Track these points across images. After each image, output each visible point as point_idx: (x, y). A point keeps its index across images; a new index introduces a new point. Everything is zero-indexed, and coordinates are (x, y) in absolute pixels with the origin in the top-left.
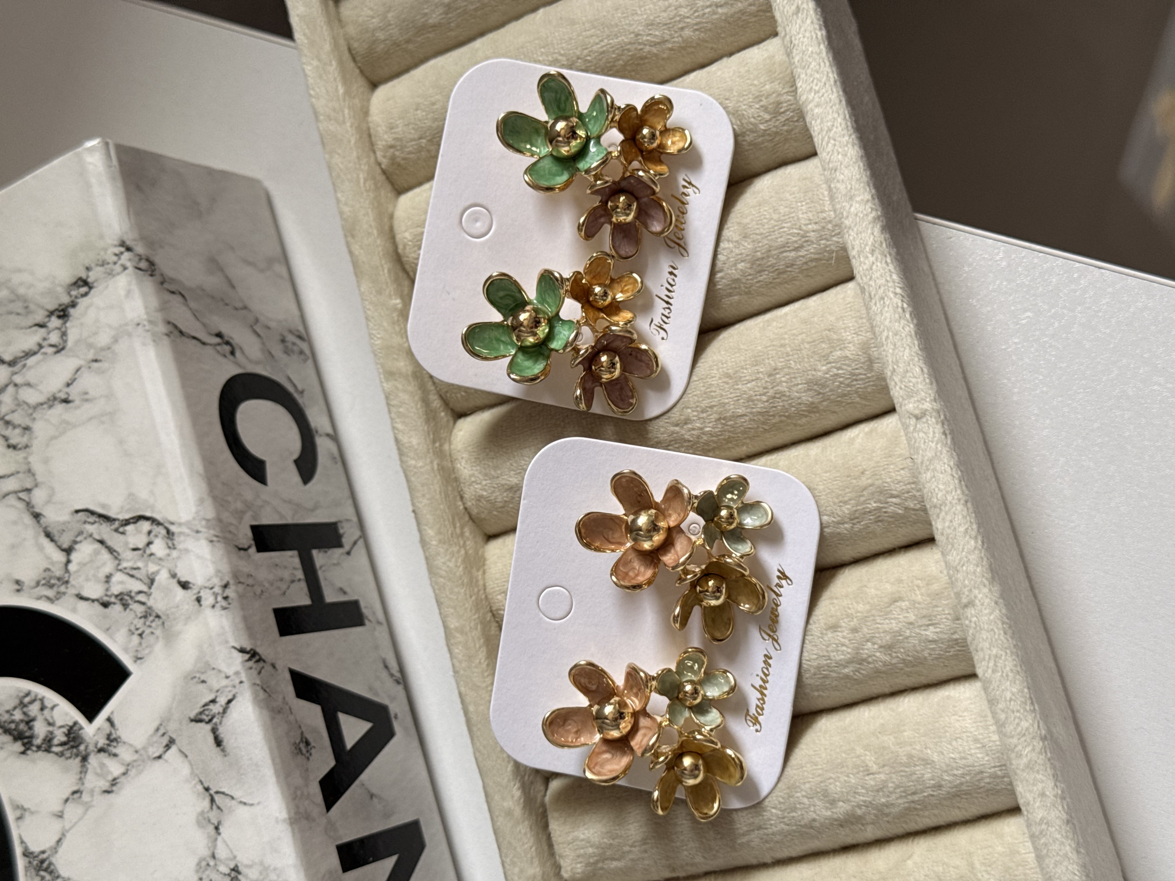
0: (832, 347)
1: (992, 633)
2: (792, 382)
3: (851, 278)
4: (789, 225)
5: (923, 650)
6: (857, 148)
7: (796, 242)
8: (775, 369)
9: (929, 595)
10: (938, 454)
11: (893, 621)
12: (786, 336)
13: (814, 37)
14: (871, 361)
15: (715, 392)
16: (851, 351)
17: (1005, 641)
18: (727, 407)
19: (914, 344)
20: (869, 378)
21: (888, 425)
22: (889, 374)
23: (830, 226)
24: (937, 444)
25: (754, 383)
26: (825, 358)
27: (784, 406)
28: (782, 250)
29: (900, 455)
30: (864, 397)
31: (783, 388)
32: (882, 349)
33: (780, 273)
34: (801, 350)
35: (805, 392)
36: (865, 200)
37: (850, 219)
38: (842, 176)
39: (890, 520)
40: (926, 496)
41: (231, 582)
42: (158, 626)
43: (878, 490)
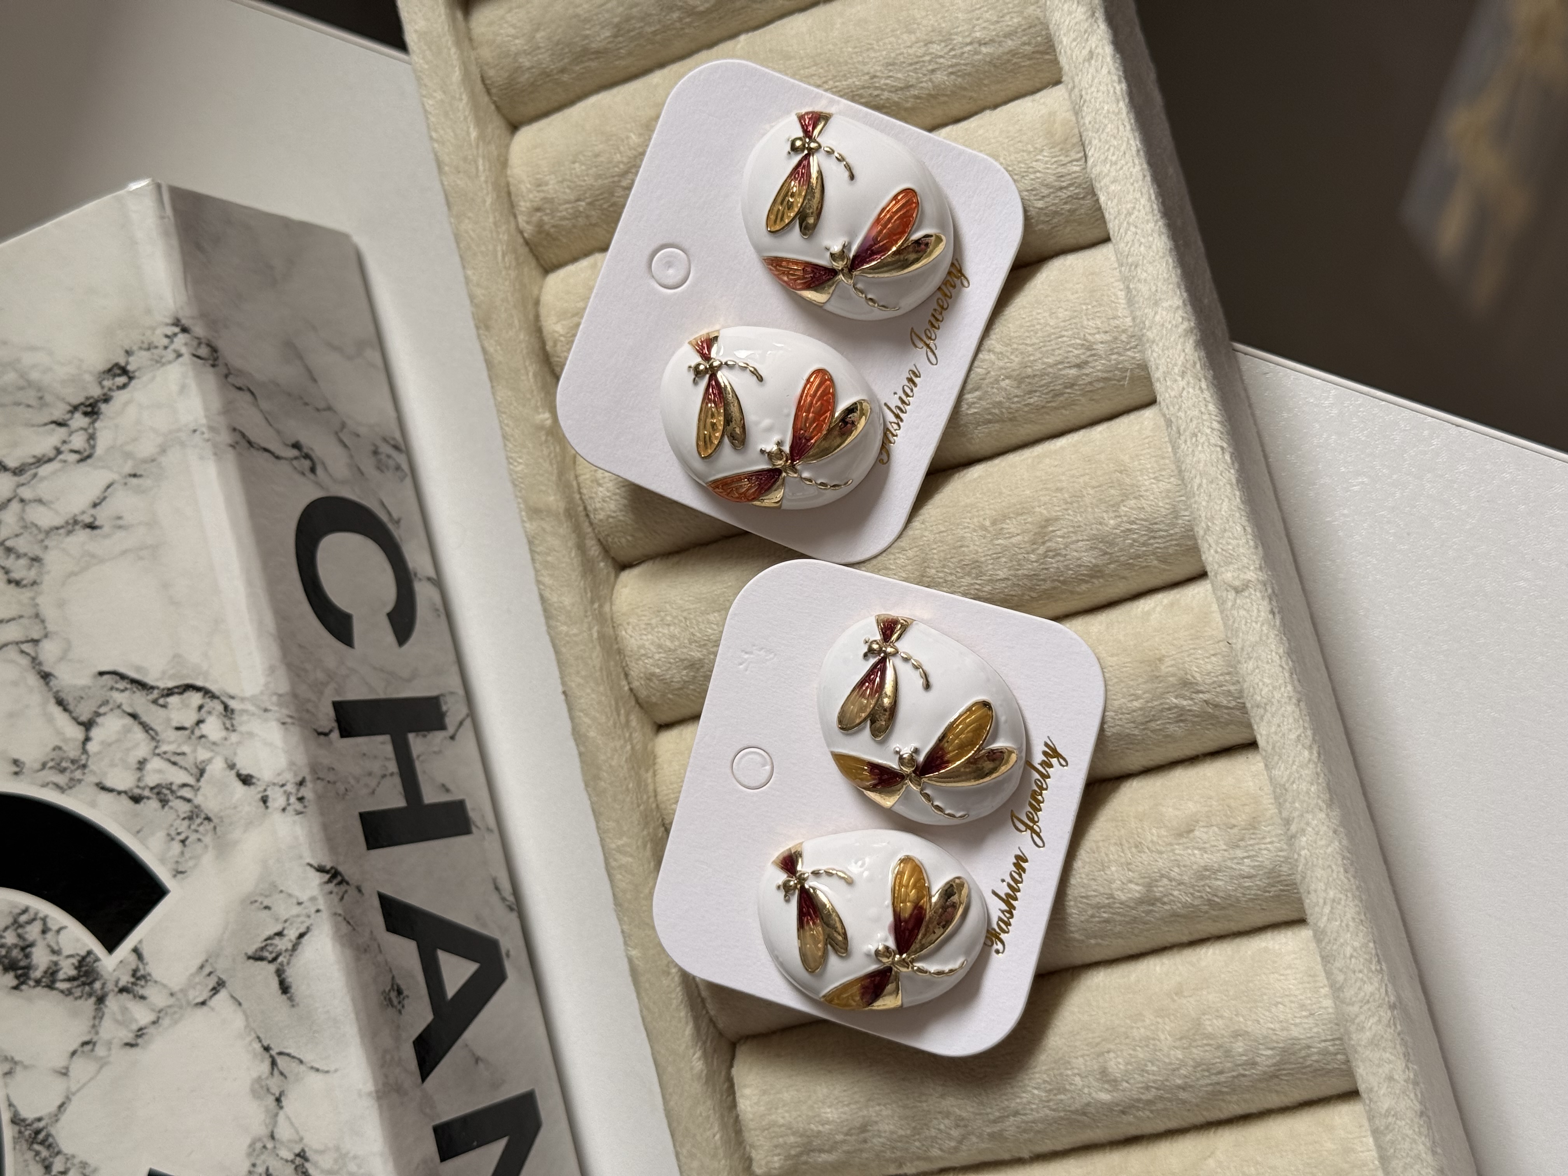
0: (1125, 494)
1: (1329, 870)
2: (1069, 537)
3: (1151, 403)
4: (1069, 333)
5: (1235, 889)
6: (1164, 238)
7: (1078, 356)
8: (1047, 520)
10: (1264, 638)
11: (1197, 851)
12: (1063, 478)
13: (1112, 91)
14: (1174, 514)
16: (1149, 501)
17: (1346, 881)
20: (1171, 535)
21: (1194, 597)
22: (1201, 533)
23: (1124, 337)
24: (1262, 625)
25: (1019, 537)
26: (1114, 509)
27: (1058, 568)
28: (1060, 366)
29: (1211, 637)
30: (1164, 560)
31: (1058, 544)
32: (1193, 499)
33: (1056, 395)
34: (1082, 497)
35: (1086, 551)
36: (1175, 306)
37: (1155, 331)
38: (1145, 274)
39: (1196, 719)
40: (1246, 691)
41: (308, 778)
42: (207, 831)
43: (1180, 681)
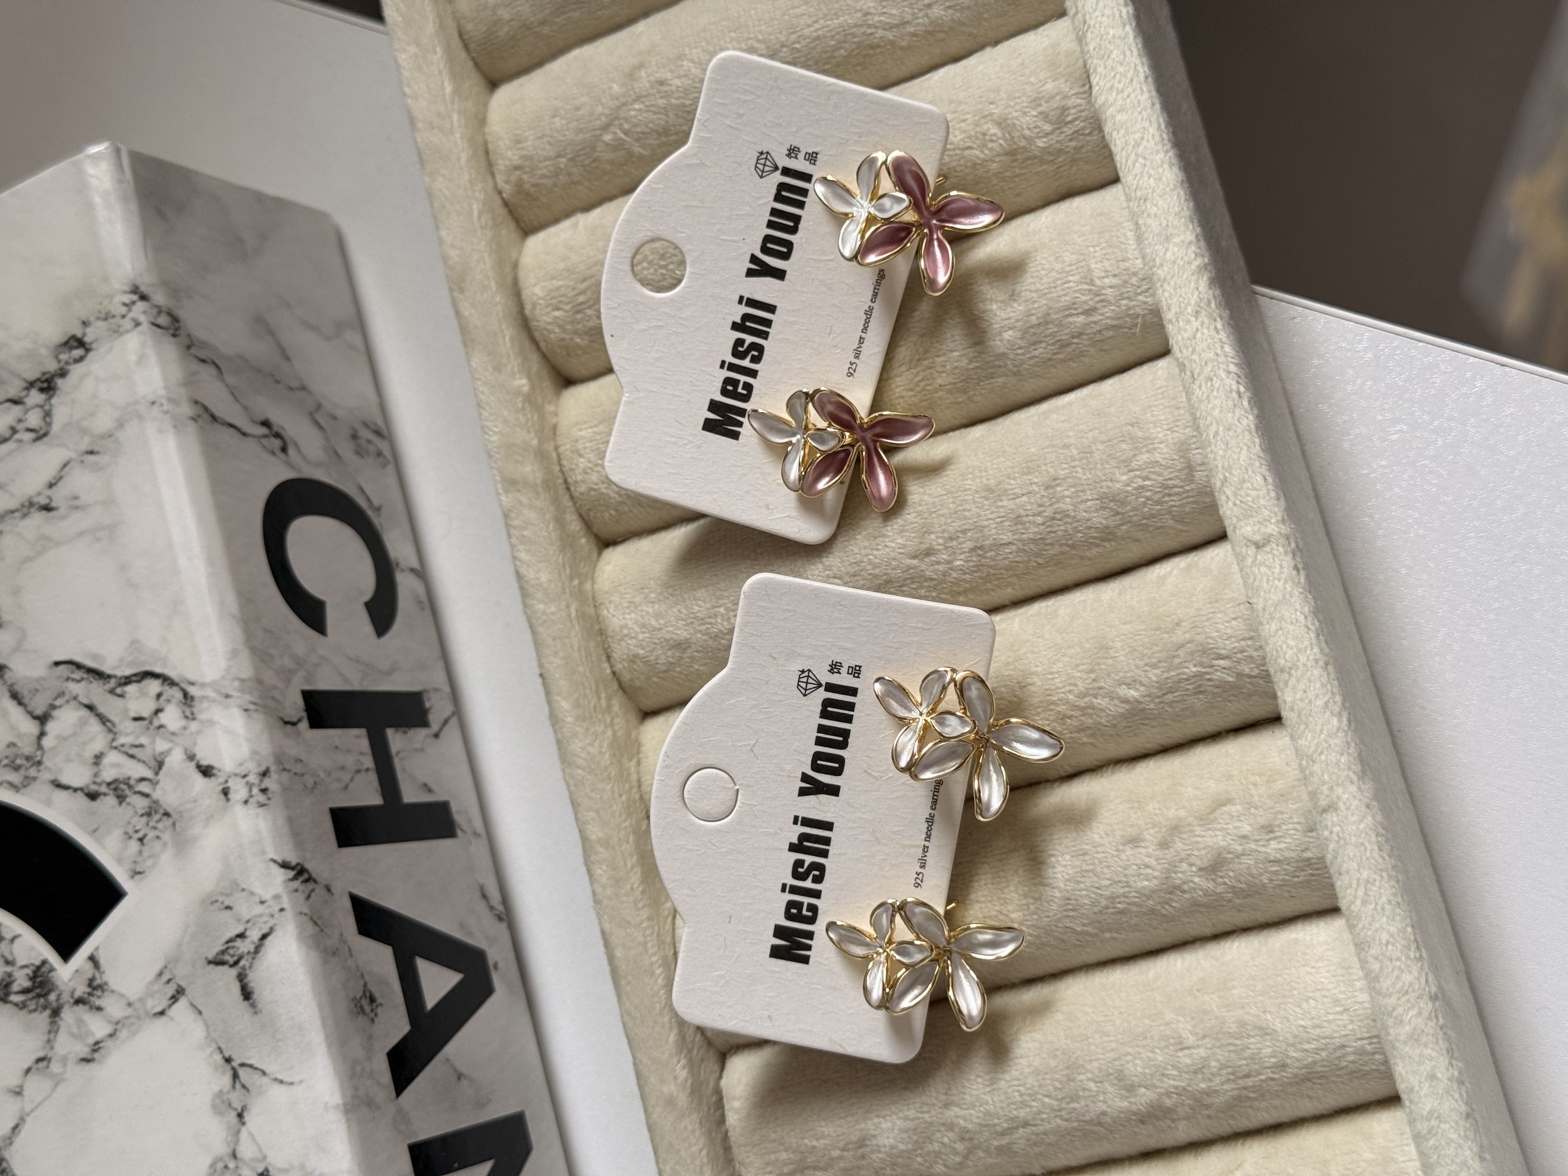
0: (1137, 448)
1: (1362, 848)
2: (1078, 497)
3: (1165, 352)
4: (1077, 278)
5: (1261, 875)
6: (1175, 170)
7: (1086, 302)
8: (1055, 479)
9: (1270, 797)
10: (1288, 596)
11: (1218, 833)
12: (1071, 434)
13: (1117, 14)
14: (1190, 468)
15: (969, 510)
16: (1164, 453)
17: (1380, 860)
18: (986, 530)
19: (1254, 443)
20: (1188, 491)
21: (1213, 558)
22: (1218, 485)
23: (1134, 280)
24: (1285, 583)
25: (1024, 498)
26: (1126, 463)
27: (1066, 531)
28: (1067, 313)
29: (1231, 600)
30: (1180, 519)
31: (1066, 505)
32: (1209, 451)
33: (1062, 346)
34: (1091, 452)
35: (1097, 511)
36: (1187, 241)
37: (1166, 269)
38: (1155, 209)
39: (1216, 690)
40: (1269, 656)
41: (273, 768)
42: (166, 828)
43: (1200, 648)
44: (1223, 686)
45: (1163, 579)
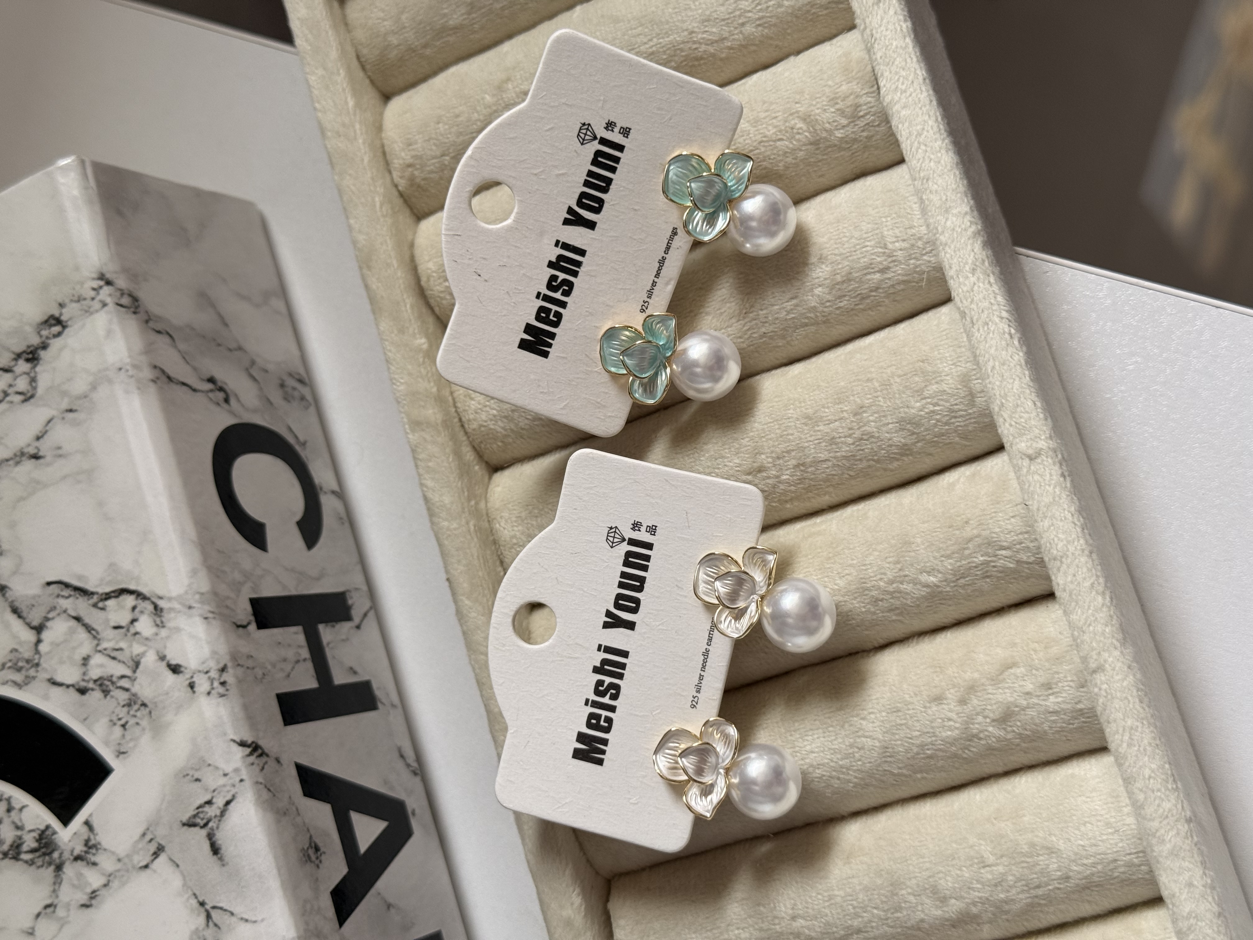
0: (927, 380)
1: (1127, 702)
2: (881, 421)
3: (947, 300)
4: (872, 243)
5: (1043, 723)
6: (951, 154)
7: (880, 263)
8: (862, 407)
9: (1048, 660)
10: (1057, 499)
11: (1007, 691)
12: (873, 370)
13: (899, 29)
14: (972, 395)
15: (792, 434)
16: (950, 384)
17: (1141, 711)
18: (806, 451)
19: (1024, 374)
20: (970, 414)
21: (992, 467)
22: (996, 409)
23: (920, 244)
24: (1055, 487)
25: (837, 423)
26: (919, 393)
27: (872, 449)
28: (865, 272)
29: (1010, 501)
30: (964, 436)
31: (871, 428)
32: (987, 381)
33: (863, 298)
34: (890, 385)
35: (896, 432)
36: (963, 212)
37: (947, 235)
38: (936, 186)
39: (1000, 575)
40: (1043, 547)
41: (229, 665)
42: (144, 716)
43: (986, 541)
44: (1005, 571)
45: (952, 486)
